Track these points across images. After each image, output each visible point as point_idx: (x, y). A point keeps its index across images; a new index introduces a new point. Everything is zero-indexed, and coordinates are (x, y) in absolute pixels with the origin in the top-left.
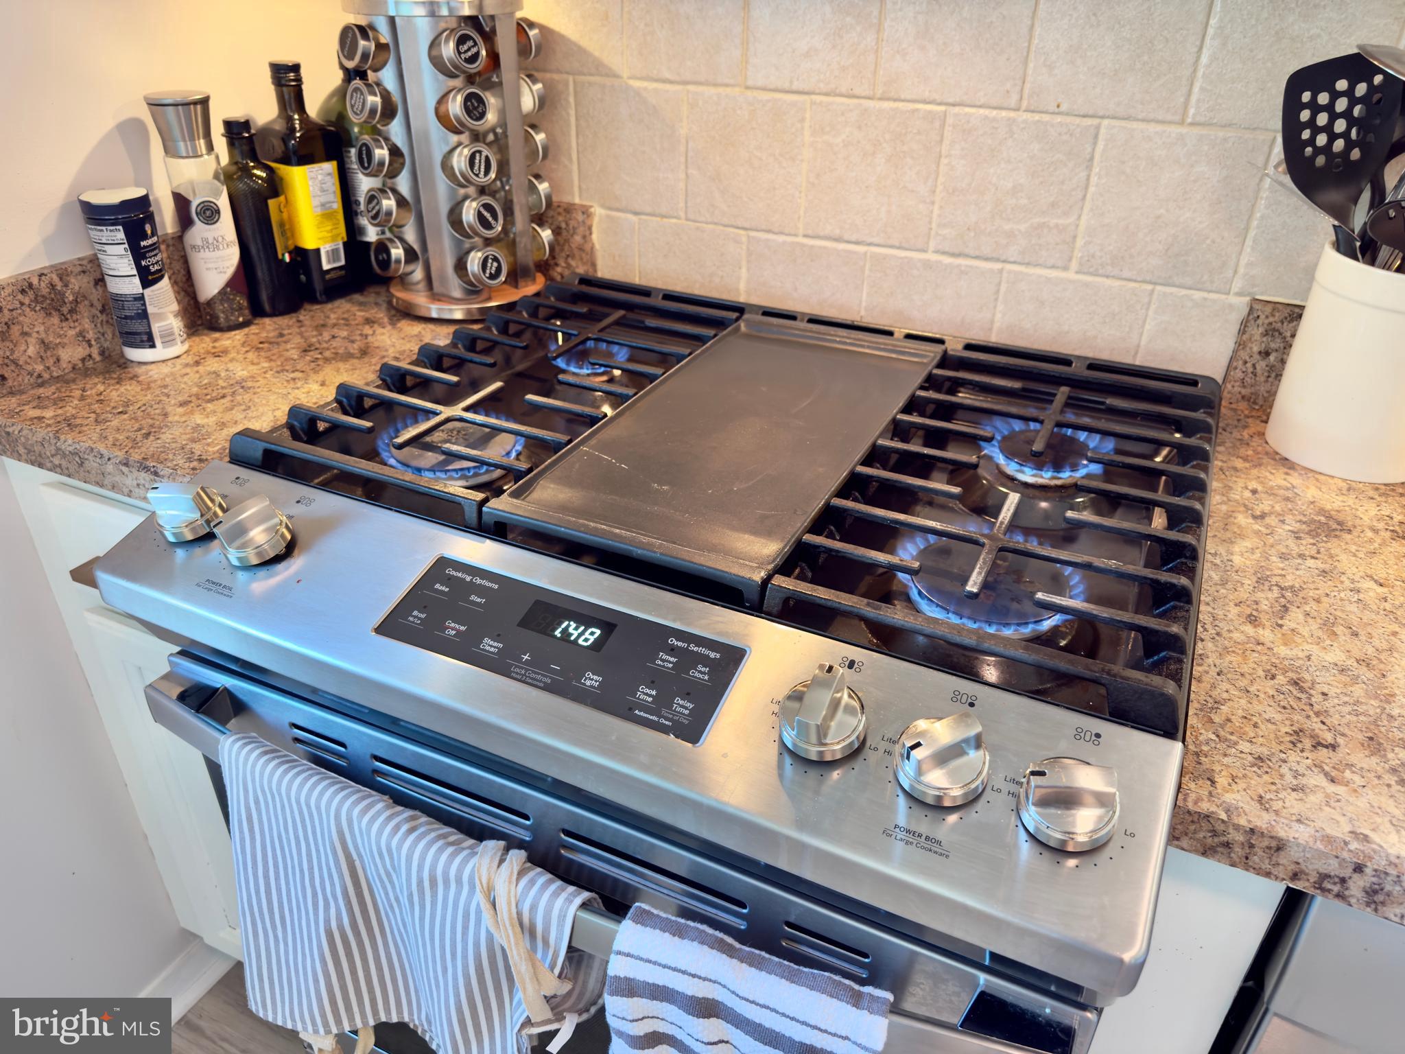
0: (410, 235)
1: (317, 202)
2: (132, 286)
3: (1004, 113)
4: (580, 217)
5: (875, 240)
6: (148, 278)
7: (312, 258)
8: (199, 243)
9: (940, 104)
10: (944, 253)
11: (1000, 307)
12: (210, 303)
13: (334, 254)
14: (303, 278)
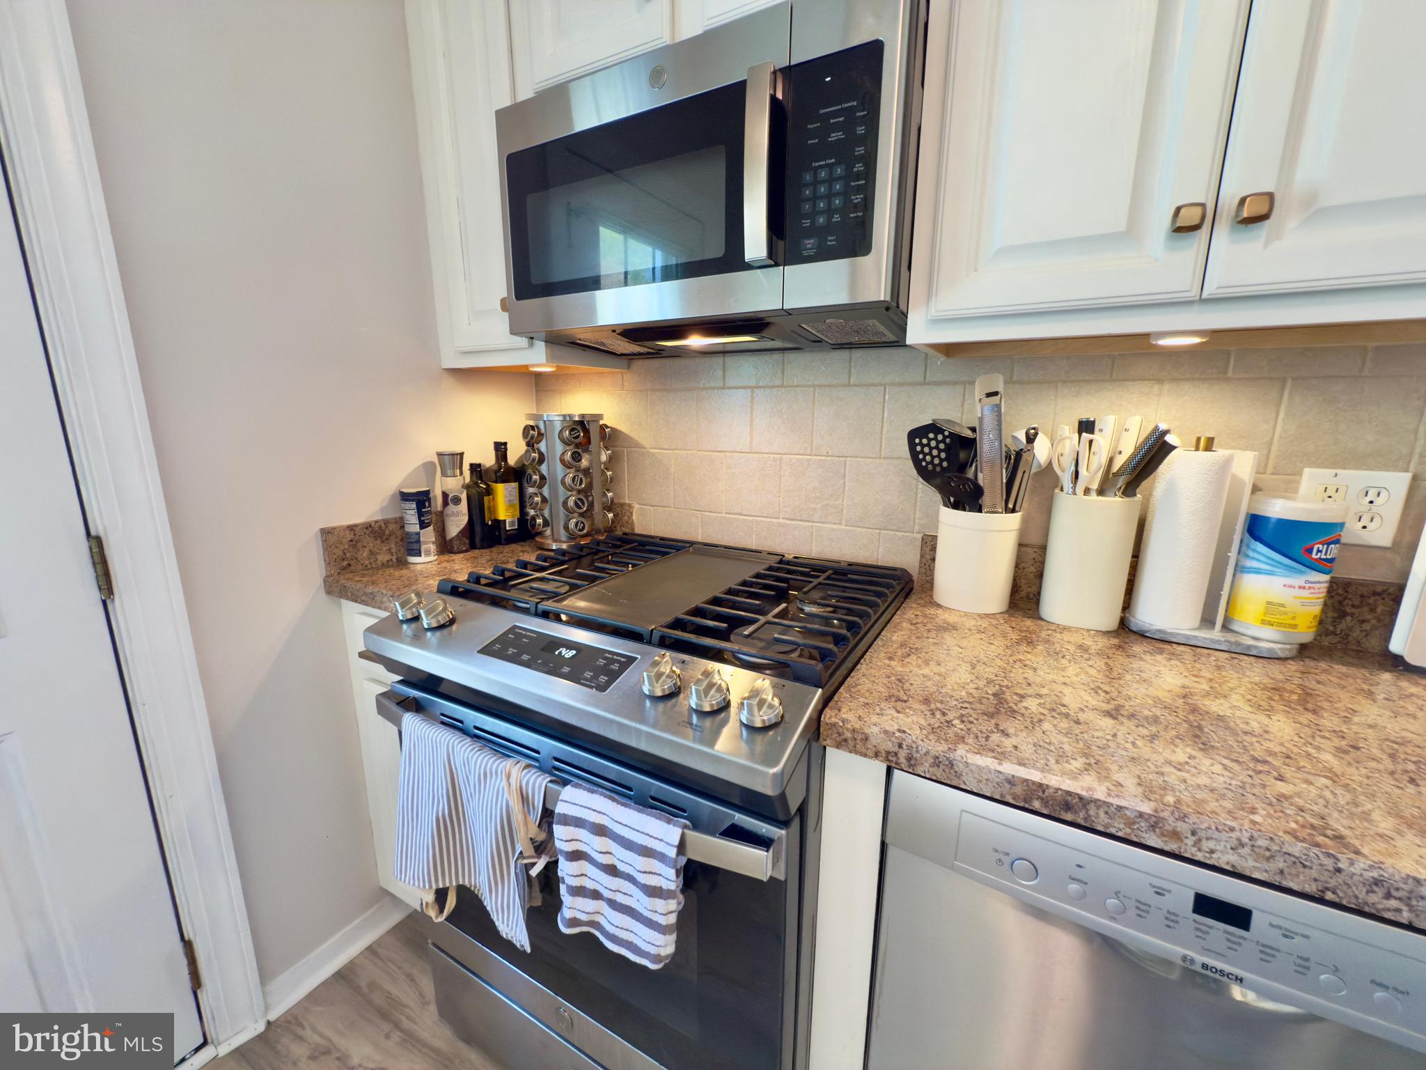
0: (546, 513)
1: (507, 499)
2: (416, 528)
3: (806, 457)
4: (627, 508)
5: (757, 514)
6: (423, 525)
7: (502, 523)
8: (450, 513)
9: (779, 454)
10: (787, 519)
11: (814, 543)
12: (451, 540)
13: (512, 523)
14: (497, 533)
